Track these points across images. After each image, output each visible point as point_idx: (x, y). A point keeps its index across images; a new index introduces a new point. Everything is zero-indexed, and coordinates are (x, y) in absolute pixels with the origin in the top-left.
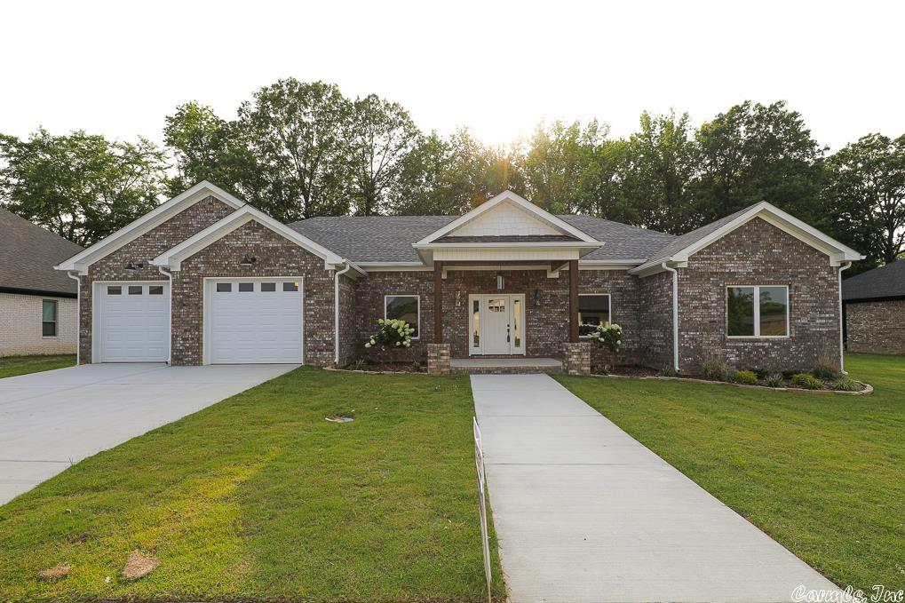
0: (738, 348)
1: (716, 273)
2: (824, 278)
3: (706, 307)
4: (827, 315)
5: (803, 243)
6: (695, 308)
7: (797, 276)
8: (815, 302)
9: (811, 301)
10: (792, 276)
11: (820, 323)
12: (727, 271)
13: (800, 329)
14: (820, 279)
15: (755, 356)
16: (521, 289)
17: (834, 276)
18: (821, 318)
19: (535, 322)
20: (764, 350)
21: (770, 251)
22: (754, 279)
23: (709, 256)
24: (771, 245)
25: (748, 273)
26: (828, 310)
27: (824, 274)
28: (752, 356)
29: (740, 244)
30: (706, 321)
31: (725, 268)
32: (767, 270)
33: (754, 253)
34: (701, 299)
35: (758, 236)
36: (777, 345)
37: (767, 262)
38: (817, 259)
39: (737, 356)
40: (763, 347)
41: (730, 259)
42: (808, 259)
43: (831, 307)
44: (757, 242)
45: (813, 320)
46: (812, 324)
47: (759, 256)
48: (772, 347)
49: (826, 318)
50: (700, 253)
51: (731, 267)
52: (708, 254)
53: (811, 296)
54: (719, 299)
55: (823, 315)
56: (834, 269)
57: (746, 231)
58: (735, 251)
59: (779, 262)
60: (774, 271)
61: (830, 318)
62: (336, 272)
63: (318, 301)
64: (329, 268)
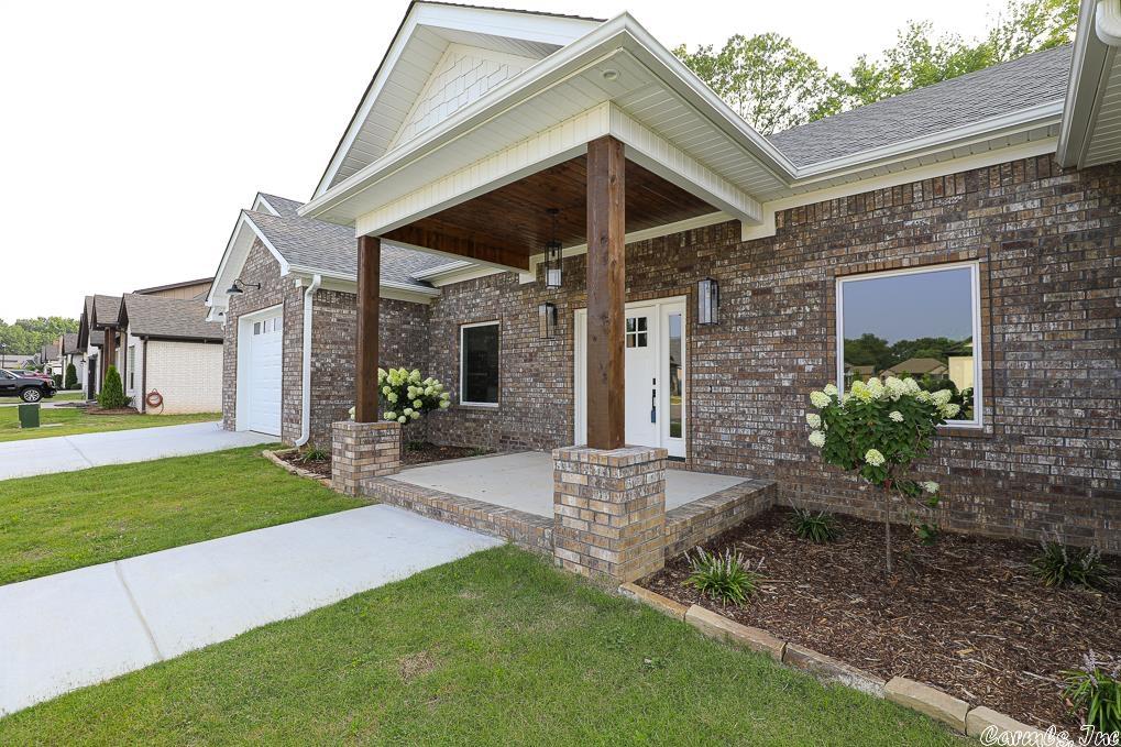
16: (674, 283)
19: (710, 370)
62: (305, 288)
63: (292, 341)
64: (299, 283)
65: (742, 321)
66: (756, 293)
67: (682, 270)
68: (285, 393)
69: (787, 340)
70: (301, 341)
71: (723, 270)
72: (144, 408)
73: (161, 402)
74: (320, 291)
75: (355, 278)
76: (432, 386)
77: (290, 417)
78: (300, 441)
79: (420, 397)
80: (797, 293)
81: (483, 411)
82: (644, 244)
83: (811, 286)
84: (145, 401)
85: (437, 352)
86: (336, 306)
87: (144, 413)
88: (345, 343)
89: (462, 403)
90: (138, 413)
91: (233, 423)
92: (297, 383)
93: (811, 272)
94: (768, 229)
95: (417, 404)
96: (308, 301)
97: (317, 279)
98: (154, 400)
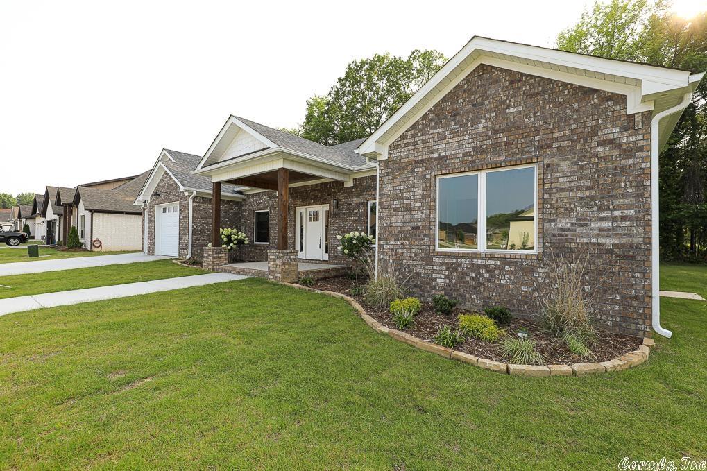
0: (449, 267)
1: (422, 161)
2: (612, 142)
3: (408, 208)
4: (617, 213)
5: (565, 85)
6: (396, 210)
7: (550, 146)
8: (590, 188)
9: (579, 189)
10: (540, 147)
11: (600, 230)
12: (436, 155)
13: (555, 239)
14: (600, 144)
15: (473, 279)
17: (637, 132)
18: (602, 219)
19: (335, 230)
20: (488, 271)
21: (502, 113)
22: (473, 162)
23: (413, 140)
24: (503, 102)
25: (465, 155)
26: (617, 202)
27: (614, 132)
28: (468, 279)
29: (454, 114)
30: (408, 226)
31: (433, 152)
32: (494, 146)
33: (475, 122)
34: (403, 198)
35: (484, 94)
36: (510, 264)
37: (496, 132)
38: (596, 106)
39: (446, 277)
40: (486, 266)
41: (441, 138)
42: (576, 111)
43: (626, 196)
44: (481, 104)
45: (582, 222)
46: (579, 230)
47: (484, 124)
48: (501, 268)
49: (614, 219)
50: (403, 137)
51: (442, 149)
52: (413, 136)
53: (580, 178)
54: (424, 197)
55: (605, 214)
56: (638, 118)
57: (465, 91)
58: (447, 125)
59: (518, 128)
60: (507, 143)
61: (624, 218)
62: (190, 196)
63: (183, 217)
64: (187, 194)
65: (344, 214)
66: (348, 204)
67: (328, 195)
68: (180, 238)
69: (355, 220)
70: (187, 217)
71: (340, 196)
72: (91, 248)
73: (101, 245)
74: (196, 197)
75: (212, 192)
76: (241, 235)
77: (183, 247)
78: (188, 257)
79: (237, 239)
80: (358, 205)
81: (263, 246)
82: (317, 185)
83: (362, 203)
84: (92, 244)
85: (245, 222)
86: (202, 203)
87: (92, 251)
88: (206, 218)
89: (255, 243)
90: (86, 250)
91: (153, 252)
92: (186, 234)
93: (361, 199)
94: (350, 184)
95: (235, 242)
96: (191, 201)
97: (195, 193)
98: (97, 244)
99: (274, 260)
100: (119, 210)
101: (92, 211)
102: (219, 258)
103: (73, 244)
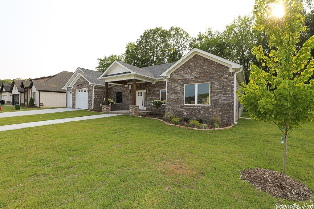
0: (187, 109)
1: (180, 79)
2: (226, 78)
3: (176, 93)
4: (227, 95)
5: (217, 63)
6: (172, 93)
7: (213, 78)
8: (222, 89)
9: (220, 89)
10: (211, 78)
11: (224, 99)
12: (184, 78)
13: (214, 102)
14: (224, 78)
15: (194, 113)
16: (145, 88)
17: (231, 76)
18: (224, 97)
20: (198, 110)
21: (202, 68)
22: (194, 81)
23: (177, 73)
24: (202, 65)
25: (192, 78)
26: (228, 93)
27: (226, 76)
28: (192, 112)
29: (189, 67)
30: (176, 98)
31: (183, 77)
32: (200, 77)
33: (195, 70)
34: (174, 90)
35: (197, 62)
36: (203, 108)
37: (200, 73)
38: (223, 69)
39: (187, 112)
40: (197, 109)
41: (186, 73)
42: (219, 70)
43: (229, 91)
44: (196, 65)
45: (220, 97)
46: (219, 99)
47: (197, 71)
48: (201, 109)
49: (227, 97)
50: (174, 72)
51: (186, 76)
52: (177, 72)
53: (220, 87)
54: (181, 90)
55: (225, 95)
56: (232, 73)
57: (192, 61)
58: (187, 70)
59: (206, 73)
60: (203, 76)
61: (229, 97)
62: (93, 86)
63: (90, 94)
64: (91, 85)
65: (152, 94)
66: (153, 90)
68: (89, 102)
69: (156, 96)
70: (92, 94)
71: (150, 88)
72: (39, 106)
73: (43, 105)
74: (95, 87)
76: (113, 101)
77: (90, 105)
78: (92, 109)
79: (111, 102)
80: (157, 91)
81: (120, 105)
82: (141, 83)
83: (158, 90)
84: (40, 105)
85: (112, 96)
86: (97, 89)
87: (39, 107)
88: (98, 94)
89: (116, 104)
90: (37, 107)
91: (75, 107)
92: (91, 100)
93: (158, 89)
94: (154, 84)
95: (111, 103)
96: (93, 88)
97: (95, 85)
98: (41, 105)
99: (132, 109)
100: (50, 90)
101: (39, 91)
102: (108, 109)
103: (32, 104)
